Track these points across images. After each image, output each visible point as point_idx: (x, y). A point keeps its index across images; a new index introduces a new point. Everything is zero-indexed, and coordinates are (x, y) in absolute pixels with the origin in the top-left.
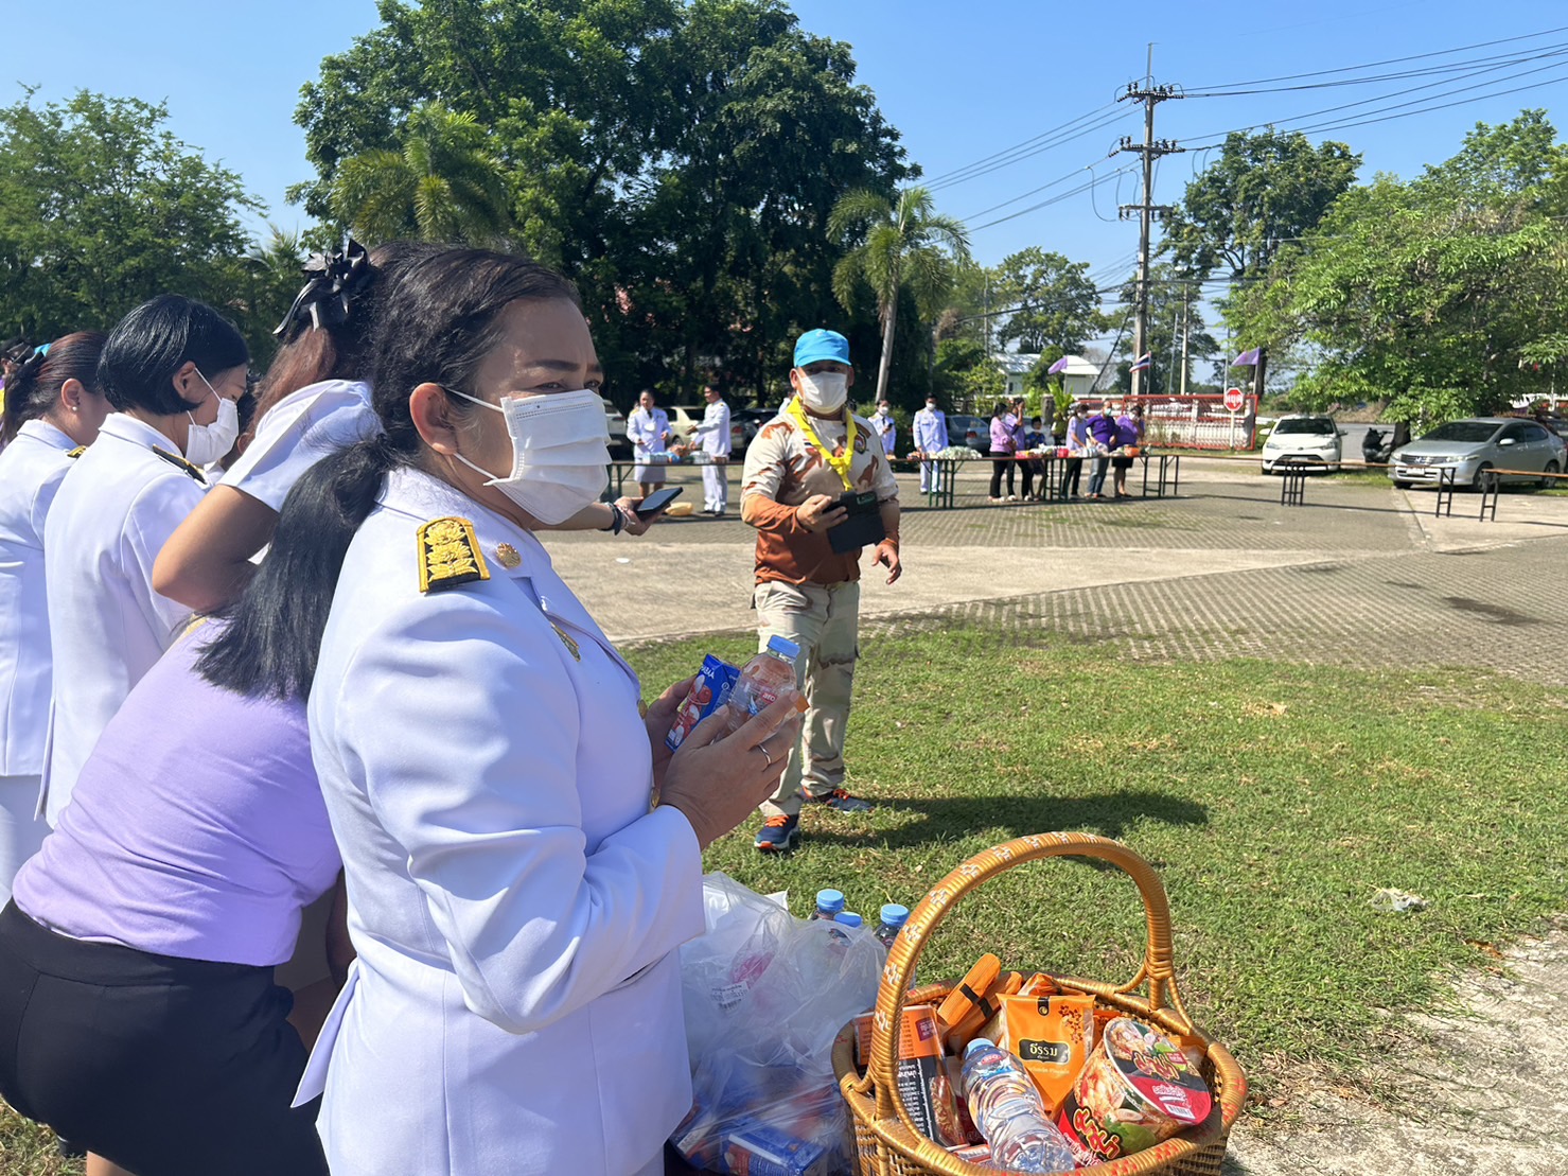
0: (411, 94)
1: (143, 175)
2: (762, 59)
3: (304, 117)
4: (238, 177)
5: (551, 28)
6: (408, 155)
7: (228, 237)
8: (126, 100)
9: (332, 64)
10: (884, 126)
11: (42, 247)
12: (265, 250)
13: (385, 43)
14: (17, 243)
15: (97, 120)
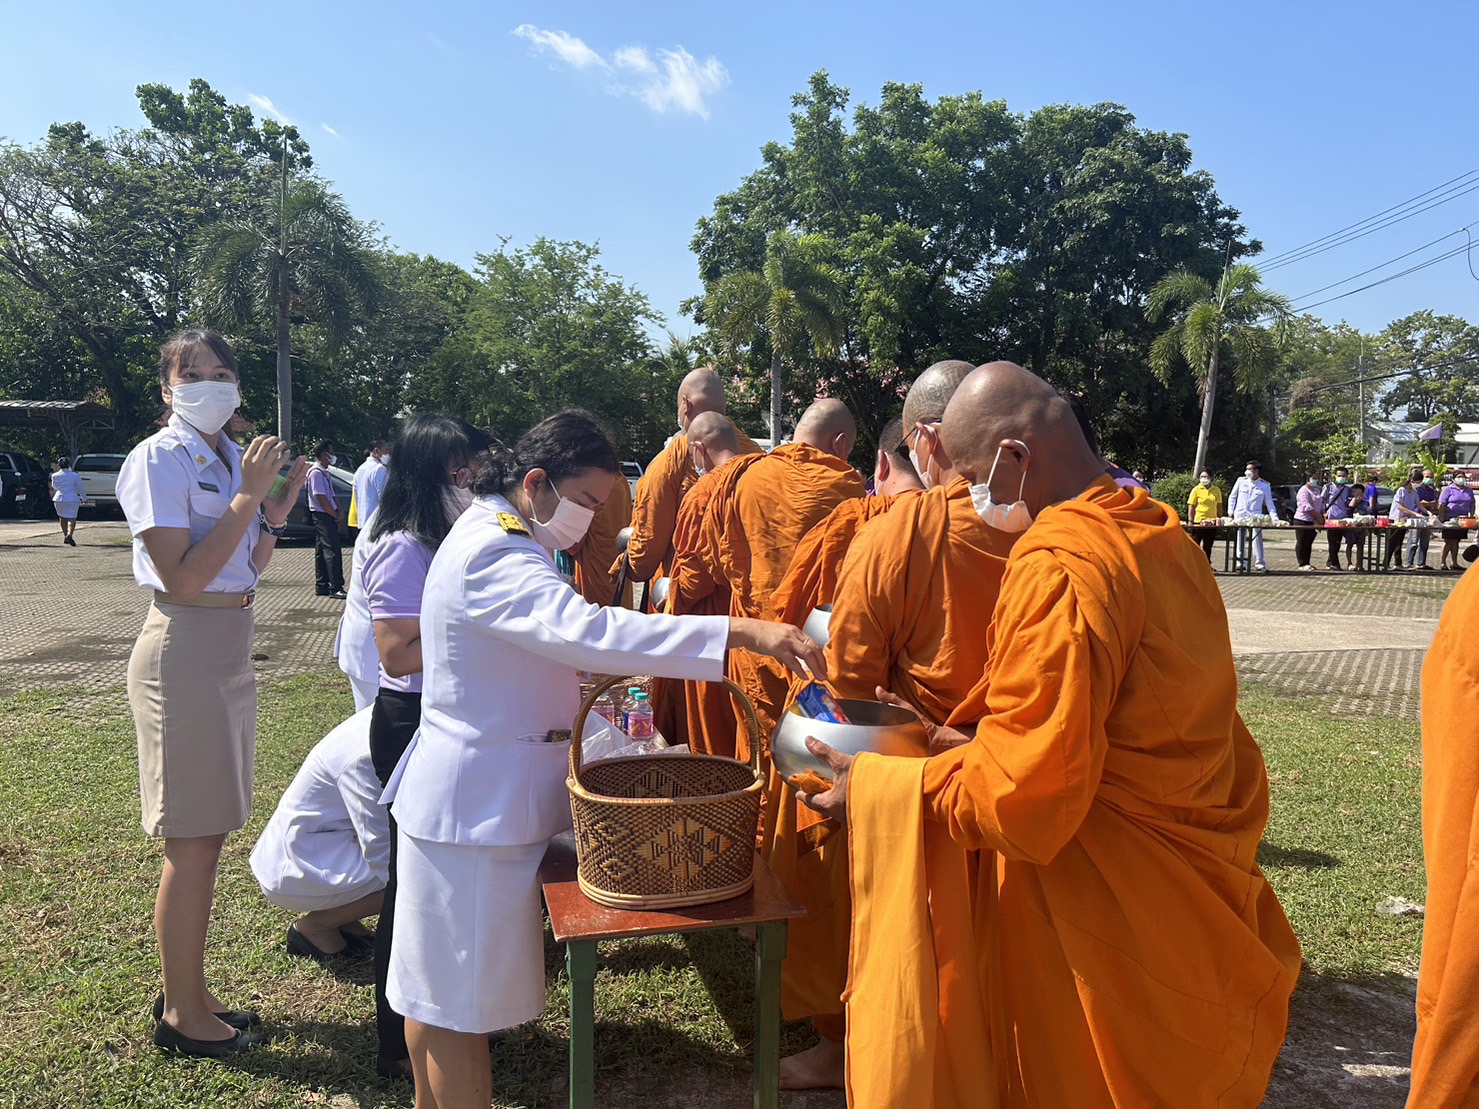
0: (784, 219)
1: (579, 298)
2: (1095, 159)
3: (697, 245)
4: (645, 297)
5: (900, 153)
6: (767, 272)
7: (637, 345)
8: (571, 243)
9: (723, 201)
10: (1221, 207)
11: (505, 358)
12: (664, 353)
13: (766, 179)
14: (489, 356)
15: (549, 260)
